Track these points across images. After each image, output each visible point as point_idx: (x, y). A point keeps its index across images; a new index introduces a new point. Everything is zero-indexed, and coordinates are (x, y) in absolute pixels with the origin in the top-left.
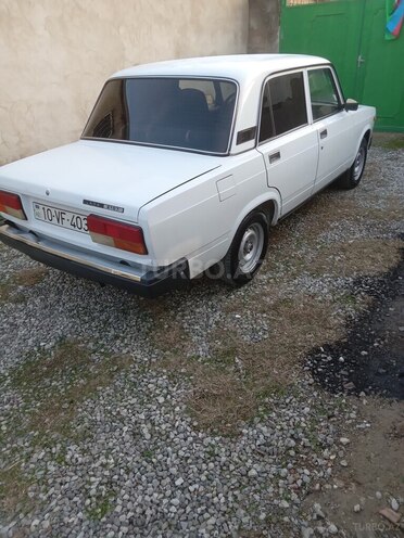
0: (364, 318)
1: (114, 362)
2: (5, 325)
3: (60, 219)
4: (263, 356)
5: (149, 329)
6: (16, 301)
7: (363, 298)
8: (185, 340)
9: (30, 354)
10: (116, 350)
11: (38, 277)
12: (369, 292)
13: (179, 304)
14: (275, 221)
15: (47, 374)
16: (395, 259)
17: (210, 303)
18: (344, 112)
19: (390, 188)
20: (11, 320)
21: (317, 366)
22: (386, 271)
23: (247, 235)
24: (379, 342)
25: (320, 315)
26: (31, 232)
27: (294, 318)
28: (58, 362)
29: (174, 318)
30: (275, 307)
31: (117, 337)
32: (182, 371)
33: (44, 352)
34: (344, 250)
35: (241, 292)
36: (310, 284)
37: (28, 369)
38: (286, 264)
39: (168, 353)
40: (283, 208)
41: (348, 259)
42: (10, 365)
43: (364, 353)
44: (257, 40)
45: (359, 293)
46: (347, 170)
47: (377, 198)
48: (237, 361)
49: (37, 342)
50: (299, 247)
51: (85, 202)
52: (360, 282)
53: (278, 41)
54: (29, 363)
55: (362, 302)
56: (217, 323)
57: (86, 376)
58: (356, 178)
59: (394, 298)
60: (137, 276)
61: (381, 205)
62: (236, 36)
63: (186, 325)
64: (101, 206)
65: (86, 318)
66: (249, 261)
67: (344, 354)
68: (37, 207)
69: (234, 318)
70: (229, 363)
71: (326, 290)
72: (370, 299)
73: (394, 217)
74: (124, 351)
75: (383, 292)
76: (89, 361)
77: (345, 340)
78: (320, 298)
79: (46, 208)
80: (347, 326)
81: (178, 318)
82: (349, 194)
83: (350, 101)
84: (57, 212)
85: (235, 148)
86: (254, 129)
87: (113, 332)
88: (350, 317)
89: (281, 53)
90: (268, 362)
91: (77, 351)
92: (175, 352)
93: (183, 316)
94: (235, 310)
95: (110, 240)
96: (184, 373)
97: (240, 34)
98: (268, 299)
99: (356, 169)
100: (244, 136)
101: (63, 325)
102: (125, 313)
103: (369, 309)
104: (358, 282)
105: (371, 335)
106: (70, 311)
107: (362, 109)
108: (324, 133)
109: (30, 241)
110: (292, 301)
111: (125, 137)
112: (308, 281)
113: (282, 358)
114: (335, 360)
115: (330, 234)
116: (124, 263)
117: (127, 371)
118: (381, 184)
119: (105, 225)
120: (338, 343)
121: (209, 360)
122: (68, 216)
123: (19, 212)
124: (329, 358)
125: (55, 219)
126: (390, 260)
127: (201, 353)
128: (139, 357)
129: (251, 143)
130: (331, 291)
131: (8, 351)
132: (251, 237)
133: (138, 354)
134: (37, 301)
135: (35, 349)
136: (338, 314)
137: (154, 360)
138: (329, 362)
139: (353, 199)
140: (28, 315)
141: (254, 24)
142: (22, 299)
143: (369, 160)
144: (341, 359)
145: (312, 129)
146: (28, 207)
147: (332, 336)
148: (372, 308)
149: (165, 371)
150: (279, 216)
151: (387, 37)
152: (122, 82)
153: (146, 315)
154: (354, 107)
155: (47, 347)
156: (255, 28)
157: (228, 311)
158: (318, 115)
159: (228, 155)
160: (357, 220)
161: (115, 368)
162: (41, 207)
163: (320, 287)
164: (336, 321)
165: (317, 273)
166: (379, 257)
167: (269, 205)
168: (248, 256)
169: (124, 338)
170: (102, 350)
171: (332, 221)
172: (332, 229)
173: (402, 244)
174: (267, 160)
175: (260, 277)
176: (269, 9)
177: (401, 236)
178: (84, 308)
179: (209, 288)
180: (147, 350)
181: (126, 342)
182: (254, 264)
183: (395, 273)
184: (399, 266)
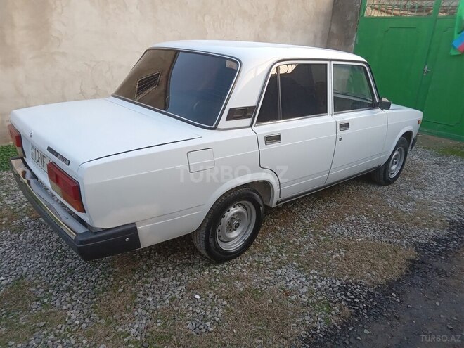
0: (331, 335)
1: (46, 317)
5: (104, 289)
6: (13, 231)
7: (341, 309)
8: (128, 311)
10: (58, 304)
12: (351, 304)
13: (149, 268)
16: (397, 270)
17: (179, 275)
18: (379, 110)
19: (426, 192)
22: (381, 282)
23: (233, 211)
25: (283, 318)
27: (253, 314)
29: (135, 282)
30: (242, 295)
31: (69, 289)
34: (347, 248)
35: (216, 270)
36: (294, 279)
38: (279, 250)
39: (103, 321)
40: (281, 192)
41: (346, 258)
44: (335, 42)
45: (340, 301)
47: (409, 199)
50: (301, 234)
51: (49, 149)
52: (347, 289)
53: (353, 45)
55: (341, 311)
56: (171, 300)
57: (11, 324)
58: (394, 176)
59: (376, 317)
60: (73, 234)
61: (409, 208)
63: (140, 294)
64: (57, 154)
65: (57, 262)
66: (234, 239)
68: (33, 147)
69: (192, 298)
71: (305, 289)
72: (348, 312)
73: (417, 224)
74: (65, 307)
75: (367, 308)
76: (26, 309)
78: (294, 297)
79: (37, 149)
80: (306, 340)
81: (139, 283)
82: (381, 190)
83: (384, 100)
84: (41, 155)
86: (253, 109)
87: (69, 283)
88: (316, 329)
91: (25, 294)
92: (109, 323)
93: (143, 283)
94: (199, 288)
95: (59, 189)
98: (240, 285)
99: (394, 167)
103: (341, 326)
104: (343, 289)
106: (49, 251)
108: (345, 126)
110: (262, 293)
112: (292, 273)
115: (341, 228)
117: (51, 331)
118: (419, 186)
119: (56, 174)
121: (137, 341)
122: (46, 160)
125: (40, 161)
126: (392, 271)
127: (133, 331)
128: (73, 317)
129: (247, 121)
130: (311, 292)
132: (239, 213)
133: (74, 315)
134: (30, 234)
136: (303, 323)
139: (382, 196)
141: (334, 29)
142: (20, 230)
148: (344, 327)
149: (85, 342)
151: (453, 53)
153: (110, 273)
154: (387, 106)
155: (3, 283)
156: (335, 32)
157: (192, 288)
158: (341, 106)
159: (215, 129)
160: (377, 218)
161: (42, 324)
164: (296, 331)
165: (304, 268)
166: (381, 264)
168: (234, 234)
169: (75, 292)
170: (46, 301)
171: (350, 214)
172: (346, 222)
173: (413, 255)
174: (262, 141)
175: (247, 258)
176: (349, 18)
177: (417, 246)
178: (63, 251)
179: (189, 258)
180: (86, 311)
181: (73, 297)
182: (241, 243)
183: (391, 287)
184: (399, 280)
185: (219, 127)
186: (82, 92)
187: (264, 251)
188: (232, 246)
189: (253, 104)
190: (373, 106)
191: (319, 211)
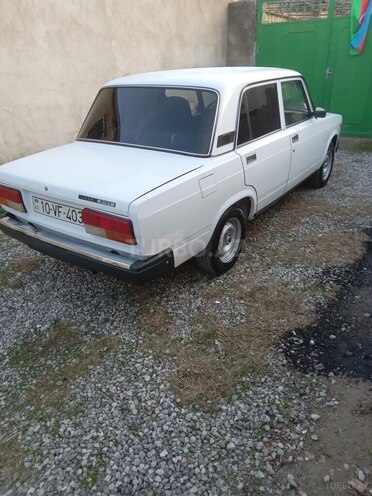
0: (332, 305)
1: (104, 343)
2: (4, 309)
3: (57, 212)
4: (241, 338)
5: (137, 313)
6: (15, 287)
7: (331, 286)
8: (169, 323)
9: (27, 335)
10: (106, 333)
11: (35, 265)
12: (337, 282)
13: (164, 290)
14: (251, 216)
15: (42, 354)
16: (360, 252)
17: (192, 290)
18: (314, 119)
19: (355, 187)
20: (10, 304)
21: (290, 348)
22: (352, 262)
23: (226, 228)
24: (346, 327)
25: (292, 302)
26: (30, 224)
27: (268, 304)
28: (53, 342)
29: (159, 303)
30: (251, 295)
31: (107, 320)
32: (167, 351)
33: (37, 332)
34: (314, 243)
35: (220, 280)
36: (284, 274)
37: (25, 349)
38: (261, 254)
39: (154, 335)
40: (259, 204)
41: (318, 251)
42: (8, 345)
43: (333, 336)
44: (236, 54)
45: (328, 282)
46: (317, 171)
47: (344, 196)
48: (217, 343)
49: (33, 325)
50: (273, 238)
51: (81, 197)
52: (329, 272)
53: (254, 54)
54: (26, 344)
55: (330, 290)
56: (198, 308)
57: (79, 356)
58: (325, 178)
59: (359, 287)
60: (126, 265)
61: (347, 203)
62: (216, 50)
63: (170, 310)
64: (95, 200)
65: (79, 303)
66: (227, 252)
67: (315, 338)
68: (37, 201)
69: (214, 304)
70: (209, 345)
71: (297, 279)
72: (338, 287)
73: (359, 214)
74: (114, 333)
75: (349, 282)
76: (81, 343)
77: (316, 325)
78: (292, 287)
79: (44, 202)
80: (317, 312)
81: (163, 303)
82: (318, 192)
83: (318, 109)
84: (54, 206)
85: (216, 150)
86: (233, 133)
87: (103, 316)
88: (320, 303)
89: (256, 66)
90: (245, 345)
91: (71, 332)
92: (160, 335)
93: (167, 301)
94: (215, 296)
95: (102, 231)
96: (168, 354)
97: (220, 48)
98: (245, 287)
99: (325, 170)
100: (224, 140)
101: (58, 309)
102: (114, 298)
103: (337, 298)
104: (326, 272)
105: (338, 320)
106: (64, 296)
107: (329, 116)
108: (296, 138)
109: (29, 232)
110: (267, 288)
111: (116, 139)
112: (282, 271)
113: (258, 341)
114: (306, 343)
115: (301, 229)
116: (114, 252)
117: (116, 352)
118: (347, 183)
119: (98, 217)
120: (309, 327)
121: (192, 342)
122: (64, 210)
123: (19, 206)
124: (301, 341)
125: (52, 212)
126: (356, 253)
127: (184, 335)
128: (127, 338)
129: (230, 146)
130: (302, 280)
131: (6, 332)
132: (230, 230)
133: (126, 336)
134: (34, 287)
135: (32, 330)
136: (309, 301)
137: (140, 342)
138: (301, 345)
139: (321, 196)
140: (26, 300)
141: (233, 39)
142: (20, 285)
143: (335, 162)
144: (312, 342)
145: (285, 133)
146: (28, 201)
147: (304, 321)
148: (340, 296)
149: (150, 351)
150: (255, 212)
151: (352, 53)
152: (114, 90)
153: (134, 300)
154: (322, 115)
155: (42, 329)
156: (234, 43)
157: (209, 297)
158: (290, 121)
159: (209, 156)
160: (326, 216)
161: (105, 348)
162: (40, 201)
163: (293, 276)
164: (307, 308)
165: (289, 264)
166: (346, 249)
167: (246, 202)
168: (227, 248)
169: (113, 321)
170: (94, 332)
171: (303, 217)
172: (303, 224)
173: (366, 238)
174: (245, 161)
175: (238, 266)
176: (246, 26)
177: (366, 231)
178: (77, 294)
179: (191, 276)
180: (134, 332)
181: (115, 324)
182: (233, 255)
183: (360, 264)
184: (364, 258)
185: (212, 154)
187: (249, 259)
188: (227, 258)
189: (233, 129)
190: (309, 116)
191: (276, 220)
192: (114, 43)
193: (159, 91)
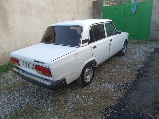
0: (124, 97)
1: (42, 112)
2: (12, 99)
3: (29, 66)
4: (90, 110)
5: (55, 100)
6: (17, 91)
7: (124, 90)
8: (66, 104)
9: (17, 108)
10: (43, 108)
11: (25, 83)
12: (126, 89)
13: (66, 92)
14: (96, 66)
15: (20, 115)
16: (135, 78)
17: (75, 92)
18: (118, 34)
19: (134, 56)
20: (14, 97)
21: (107, 114)
22: (131, 81)
24: (128, 106)
25: (109, 96)
26: (22, 70)
27: (101, 97)
28: (25, 111)
29: (63, 97)
30: (96, 94)
31: (44, 103)
32: (63, 115)
33: (21, 108)
34: (119, 75)
35: (86, 88)
36: (108, 86)
37: (15, 113)
38: (101, 79)
39: (59, 109)
40: (98, 62)
41: (120, 78)
42: (10, 112)
43: (123, 110)
45: (123, 89)
46: (120, 51)
47: (130, 59)
48: (81, 112)
49: (20, 104)
50: (105, 74)
51: (35, 61)
52: (123, 85)
53: (102, 16)
54: (16, 111)
55: (123, 92)
56: (77, 99)
57: (32, 116)
58: (124, 53)
59: (134, 90)
61: (131, 61)
63: (67, 99)
64: (39, 62)
65: (36, 97)
66: (88, 78)
67: (116, 110)
68: (23, 63)
69: (82, 97)
70: (78, 113)
71: (112, 88)
72: (126, 91)
73: (135, 65)
74: (46, 108)
75: (130, 89)
76: (34, 111)
77: (117, 105)
78: (110, 91)
79: (25, 63)
80: (118, 100)
81: (65, 97)
82: (122, 57)
83: (119, 31)
84: (28, 64)
85: (81, 45)
87: (43, 101)
88: (119, 97)
89: (102, 19)
90: (91, 113)
91: (32, 107)
92: (62, 109)
93: (66, 96)
94: (83, 94)
95: (41, 72)
96: (63, 116)
97: (91, 14)
98: (94, 91)
99: (124, 50)
100: (85, 42)
101: (29, 99)
102: (48, 95)
103: (126, 94)
104: (122, 85)
105: (125, 103)
106: (32, 94)
107: (123, 33)
108: (111, 40)
109: (21, 72)
110: (101, 91)
112: (107, 85)
113: (96, 111)
114: (113, 112)
115: (115, 70)
116: (46, 79)
117: (45, 115)
118: (132, 54)
119: (40, 68)
120: (114, 106)
121: (72, 111)
122: (31, 65)
123: (18, 64)
124: (111, 111)
125: (27, 66)
126: (133, 78)
127: (70, 109)
128: (50, 110)
129: (87, 43)
130: (114, 88)
131: (11, 107)
132: (88, 71)
133: (50, 109)
134: (23, 91)
135: (19, 107)
136: (115, 96)
137: (55, 111)
138: (111, 113)
139: (123, 59)
140: (19, 96)
142: (19, 90)
144: (115, 112)
145: (107, 39)
146: (21, 63)
147: (113, 104)
148: (127, 94)
149: (57, 115)
151: (132, 14)
152: (54, 27)
153: (55, 96)
154: (120, 33)
155: (22, 106)
156: (95, 13)
158: (109, 35)
159: (79, 47)
160: (124, 65)
161: (42, 114)
162: (24, 62)
163: (110, 87)
164: (114, 98)
165: (110, 82)
166: (130, 77)
169: (47, 103)
170: (39, 108)
171: (116, 66)
172: (116, 68)
173: (137, 73)
174: (92, 48)
175: (92, 83)
177: (137, 70)
178: (36, 93)
179: (76, 87)
180: (53, 108)
181: (47, 105)
182: (90, 79)
183: (134, 82)
184: (136, 80)
185: (80, 46)
186: (22, 44)
187: (97, 80)
188: (88, 81)
189: (88, 38)
190: (116, 33)
191: (107, 67)
192: (57, 14)
193: (68, 27)
